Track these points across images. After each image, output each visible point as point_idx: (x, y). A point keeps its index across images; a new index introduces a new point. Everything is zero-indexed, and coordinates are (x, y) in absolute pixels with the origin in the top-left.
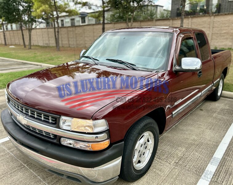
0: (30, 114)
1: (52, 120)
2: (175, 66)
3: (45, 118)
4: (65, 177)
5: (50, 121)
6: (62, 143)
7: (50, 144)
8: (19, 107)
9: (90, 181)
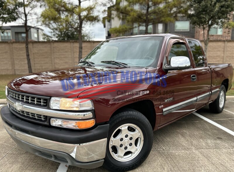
0: (25, 100)
1: (44, 103)
2: (165, 65)
3: (37, 101)
4: (53, 159)
5: (42, 104)
6: (52, 124)
7: (41, 126)
8: (17, 95)
9: (76, 161)
